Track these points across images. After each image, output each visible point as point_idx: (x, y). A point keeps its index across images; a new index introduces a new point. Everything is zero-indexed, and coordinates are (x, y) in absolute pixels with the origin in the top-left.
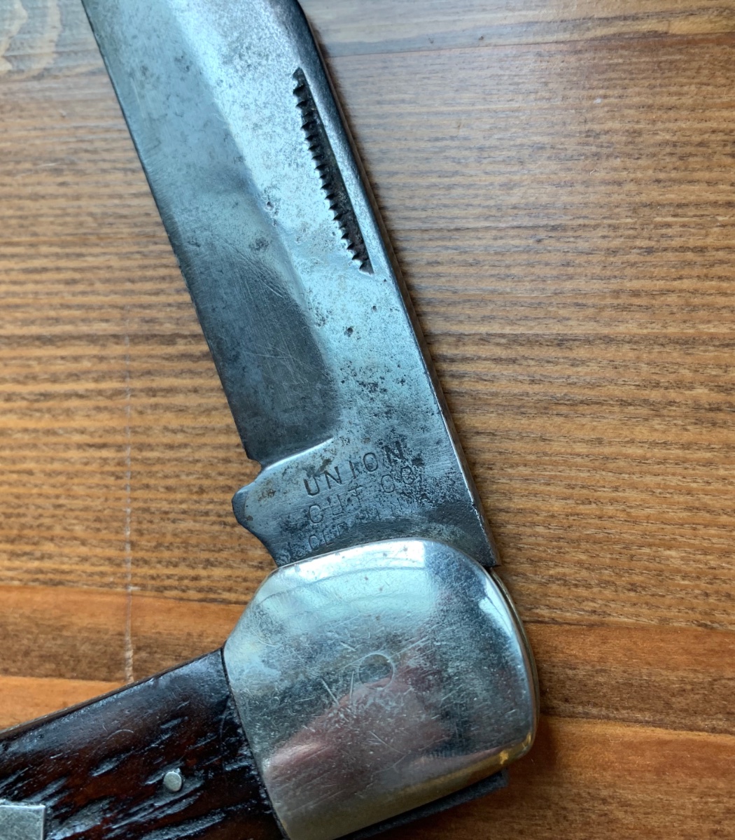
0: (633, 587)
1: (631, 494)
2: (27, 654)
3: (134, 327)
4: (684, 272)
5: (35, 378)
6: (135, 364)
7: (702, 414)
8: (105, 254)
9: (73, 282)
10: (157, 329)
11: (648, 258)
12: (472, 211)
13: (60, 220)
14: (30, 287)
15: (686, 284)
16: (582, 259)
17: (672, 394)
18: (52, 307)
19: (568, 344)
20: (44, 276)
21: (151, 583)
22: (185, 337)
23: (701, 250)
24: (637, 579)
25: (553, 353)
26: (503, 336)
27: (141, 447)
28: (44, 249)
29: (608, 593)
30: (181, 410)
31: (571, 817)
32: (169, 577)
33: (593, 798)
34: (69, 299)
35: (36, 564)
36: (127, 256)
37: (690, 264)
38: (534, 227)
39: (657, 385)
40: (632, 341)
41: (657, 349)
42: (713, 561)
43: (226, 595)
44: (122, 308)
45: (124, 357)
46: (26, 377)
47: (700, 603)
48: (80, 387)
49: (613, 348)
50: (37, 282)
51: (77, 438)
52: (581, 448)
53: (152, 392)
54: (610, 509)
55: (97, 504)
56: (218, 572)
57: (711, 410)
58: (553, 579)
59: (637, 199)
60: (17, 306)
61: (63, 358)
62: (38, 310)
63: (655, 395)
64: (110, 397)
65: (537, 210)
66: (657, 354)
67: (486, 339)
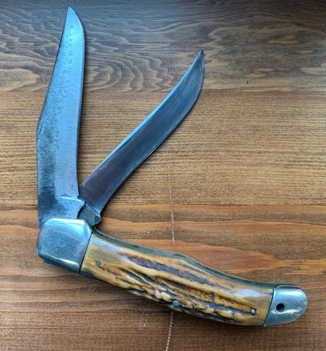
0: (273, 198)
1: (272, 181)
2: (149, 217)
3: (168, 150)
4: (283, 139)
6: (169, 157)
7: (286, 166)
10: (174, 150)
11: (276, 137)
12: (241, 126)
15: (283, 141)
16: (263, 137)
17: (280, 162)
19: (261, 153)
21: (176, 201)
22: (180, 152)
23: (286, 135)
24: (274, 196)
25: (258, 154)
26: (248, 151)
27: (172, 174)
29: (268, 199)
30: (181, 167)
31: (262, 238)
32: (180, 200)
33: (266, 235)
35: (149, 199)
38: (254, 130)
40: (273, 152)
42: (287, 192)
43: (193, 203)
45: (167, 156)
47: (285, 200)
48: (157, 162)
49: (269, 154)
51: (157, 173)
52: (263, 173)
53: (174, 163)
54: (269, 184)
55: (162, 186)
56: (191, 199)
58: (258, 197)
59: (274, 125)
63: (277, 163)
64: (164, 164)
65: (254, 126)
66: (277, 155)
67: (244, 152)
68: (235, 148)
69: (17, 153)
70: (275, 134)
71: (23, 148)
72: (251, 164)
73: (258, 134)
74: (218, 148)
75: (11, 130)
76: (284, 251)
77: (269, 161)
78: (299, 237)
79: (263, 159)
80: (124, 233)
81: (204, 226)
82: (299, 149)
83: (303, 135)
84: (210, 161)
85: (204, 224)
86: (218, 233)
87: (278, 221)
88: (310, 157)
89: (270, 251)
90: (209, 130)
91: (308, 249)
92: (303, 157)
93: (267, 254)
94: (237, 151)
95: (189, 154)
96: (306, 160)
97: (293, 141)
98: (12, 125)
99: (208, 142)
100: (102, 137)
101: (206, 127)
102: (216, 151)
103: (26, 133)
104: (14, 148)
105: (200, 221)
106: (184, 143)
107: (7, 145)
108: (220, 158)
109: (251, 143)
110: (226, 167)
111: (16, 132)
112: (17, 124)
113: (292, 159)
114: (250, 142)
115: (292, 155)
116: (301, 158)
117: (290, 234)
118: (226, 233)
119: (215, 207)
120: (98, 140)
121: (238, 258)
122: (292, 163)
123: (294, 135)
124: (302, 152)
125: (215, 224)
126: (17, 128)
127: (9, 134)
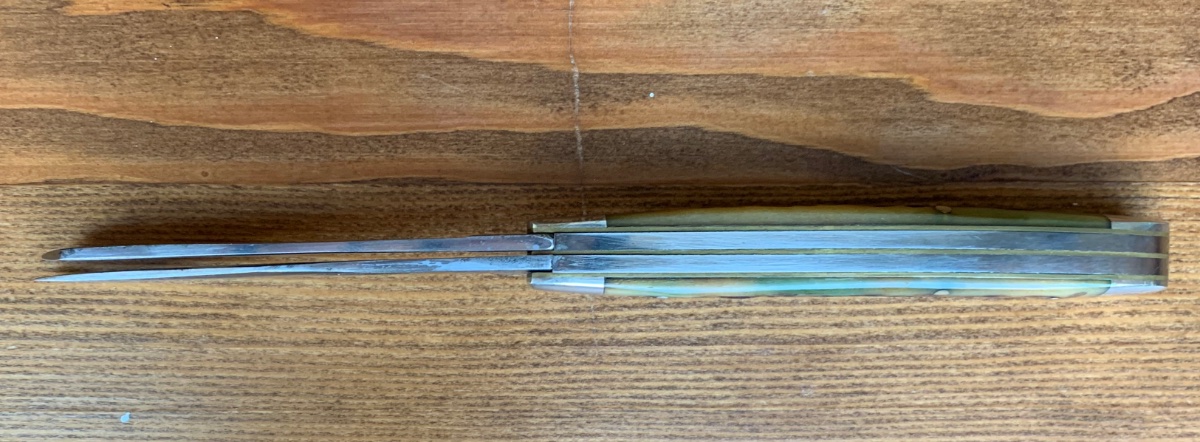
3: (592, 350)
4: (254, 382)
5: (661, 318)
6: (589, 327)
7: (243, 302)
8: (617, 398)
9: (637, 380)
10: (577, 349)
11: (275, 390)
12: (380, 420)
13: (651, 421)
14: (670, 377)
15: (252, 375)
16: (313, 390)
17: (259, 313)
18: (653, 364)
19: (319, 341)
20: (661, 384)
21: (568, 193)
22: (556, 344)
23: (247, 394)
25: (327, 337)
26: (357, 346)
28: (662, 402)
31: (304, 78)
32: (556, 197)
33: (292, 89)
34: (640, 369)
36: (600, 396)
37: (251, 386)
38: (341, 409)
39: (267, 318)
40: (282, 343)
41: (268, 339)
43: (518, 188)
44: (601, 363)
45: (597, 331)
46: (667, 318)
48: (627, 312)
49: (293, 338)
50: (665, 380)
56: (524, 202)
57: (238, 305)
59: (282, 424)
60: (678, 365)
61: (641, 331)
62: (663, 362)
63: (268, 312)
64: (605, 306)
65: (340, 420)
66: (268, 335)
67: (366, 344)
68: (395, 354)
69: (1044, 338)
70: (276, 398)
71: (1026, 353)
72: (347, 307)
73: (328, 396)
74: (443, 354)
75: (1057, 407)
76: (235, 37)
77: (293, 316)
78: (192, 83)
79: (311, 323)
80: (727, 95)
81: (484, 117)
82: (205, 352)
83: (195, 394)
84: (469, 315)
85: (483, 122)
86: (439, 95)
87: (258, 133)
88: (173, 331)
89: (278, 38)
90: (472, 409)
91: (161, 45)
92: (192, 331)
93: (284, 30)
94: (389, 347)
95: (528, 339)
96: (182, 321)
97: (223, 378)
98: (1053, 421)
99: (476, 371)
100: (789, 387)
101: (481, 416)
102: (451, 347)
103: (1015, 400)
104: (1050, 354)
105: (494, 132)
106: (544, 369)
107: (1072, 362)
108: (438, 324)
109: (348, 371)
110: (421, 298)
111: (1043, 402)
112: (1039, 425)
113: (225, 323)
114: (352, 374)
115: (225, 334)
116: (196, 327)
117: (219, 93)
118: (415, 96)
119: (449, 177)
120: (800, 379)
121: (375, 15)
122: (223, 312)
123: (220, 393)
124: (196, 345)
125: (449, 122)
126: (1038, 414)
127: (1063, 396)
